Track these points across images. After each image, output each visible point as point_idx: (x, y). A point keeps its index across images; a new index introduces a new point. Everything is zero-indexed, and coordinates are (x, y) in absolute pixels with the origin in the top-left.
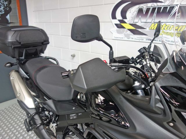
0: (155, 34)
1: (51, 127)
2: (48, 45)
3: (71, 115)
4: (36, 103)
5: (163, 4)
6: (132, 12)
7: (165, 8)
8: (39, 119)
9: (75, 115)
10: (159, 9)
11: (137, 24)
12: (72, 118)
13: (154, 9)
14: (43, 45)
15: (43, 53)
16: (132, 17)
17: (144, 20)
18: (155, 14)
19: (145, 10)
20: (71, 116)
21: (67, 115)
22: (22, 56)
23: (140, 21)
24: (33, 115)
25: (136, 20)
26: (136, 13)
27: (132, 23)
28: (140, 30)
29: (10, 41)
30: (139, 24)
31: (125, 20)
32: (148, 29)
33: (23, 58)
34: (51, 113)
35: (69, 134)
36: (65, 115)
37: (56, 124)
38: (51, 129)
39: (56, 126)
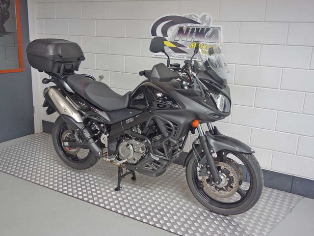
0: (195, 51)
1: (102, 139)
5: (201, 25)
6: (173, 30)
7: (203, 29)
8: (88, 133)
10: (198, 29)
11: (178, 42)
13: (193, 29)
14: (78, 61)
15: (77, 70)
16: (173, 35)
17: (184, 39)
18: (194, 34)
19: (185, 29)
20: (127, 121)
21: (122, 121)
23: (180, 40)
24: (83, 128)
25: (177, 39)
26: (176, 31)
27: (173, 41)
28: (181, 48)
29: (51, 54)
30: (180, 42)
31: (166, 38)
32: (188, 48)
34: (102, 125)
35: (122, 141)
36: (120, 122)
37: (108, 135)
38: (102, 141)
39: (108, 137)
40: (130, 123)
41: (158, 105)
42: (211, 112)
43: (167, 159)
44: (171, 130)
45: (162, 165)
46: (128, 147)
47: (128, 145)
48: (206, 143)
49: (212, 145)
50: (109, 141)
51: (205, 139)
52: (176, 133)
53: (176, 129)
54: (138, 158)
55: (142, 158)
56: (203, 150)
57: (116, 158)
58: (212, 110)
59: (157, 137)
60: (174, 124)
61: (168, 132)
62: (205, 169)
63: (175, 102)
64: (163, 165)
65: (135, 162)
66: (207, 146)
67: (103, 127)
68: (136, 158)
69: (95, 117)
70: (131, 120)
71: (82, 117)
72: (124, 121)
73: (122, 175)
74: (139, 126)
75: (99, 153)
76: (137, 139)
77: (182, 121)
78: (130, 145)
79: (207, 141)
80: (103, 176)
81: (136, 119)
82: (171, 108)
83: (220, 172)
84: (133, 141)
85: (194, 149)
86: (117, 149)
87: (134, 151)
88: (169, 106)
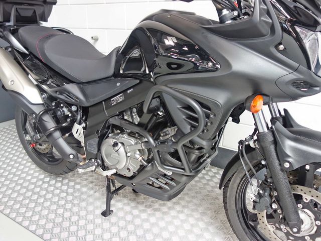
1: (74, 131)
2: (54, 6)
3: (112, 99)
4: (44, 96)
8: (51, 121)
9: (120, 96)
12: (115, 103)
14: (45, 5)
20: (113, 101)
21: (104, 101)
22: (9, 21)
24: (41, 113)
33: (11, 23)
34: (74, 108)
35: (108, 137)
36: (101, 102)
37: (83, 125)
38: (76, 136)
39: (84, 128)
40: (117, 104)
41: (169, 65)
42: (294, 76)
43: (188, 173)
44: (196, 120)
45: (177, 183)
46: (116, 148)
47: (115, 144)
48: (272, 148)
49: (288, 152)
50: (85, 137)
51: (270, 138)
52: (206, 125)
53: (208, 116)
54: (134, 168)
55: (142, 168)
56: (265, 160)
57: (98, 165)
58: (296, 70)
59: (168, 129)
60: (202, 105)
61: (190, 124)
62: (267, 199)
63: (205, 57)
64: (180, 183)
65: (130, 174)
66: (274, 154)
67: (77, 111)
68: (131, 168)
69: (61, 94)
70: (120, 98)
71: (42, 94)
72: (108, 100)
73: (113, 189)
74: (135, 110)
75: (71, 156)
76: (131, 134)
77: (221, 98)
78: (120, 145)
79: (275, 142)
80: (91, 185)
81: (127, 97)
82: (196, 69)
83: (300, 206)
84: (125, 138)
85: (243, 156)
86: (99, 150)
87: (127, 157)
88: (192, 65)
